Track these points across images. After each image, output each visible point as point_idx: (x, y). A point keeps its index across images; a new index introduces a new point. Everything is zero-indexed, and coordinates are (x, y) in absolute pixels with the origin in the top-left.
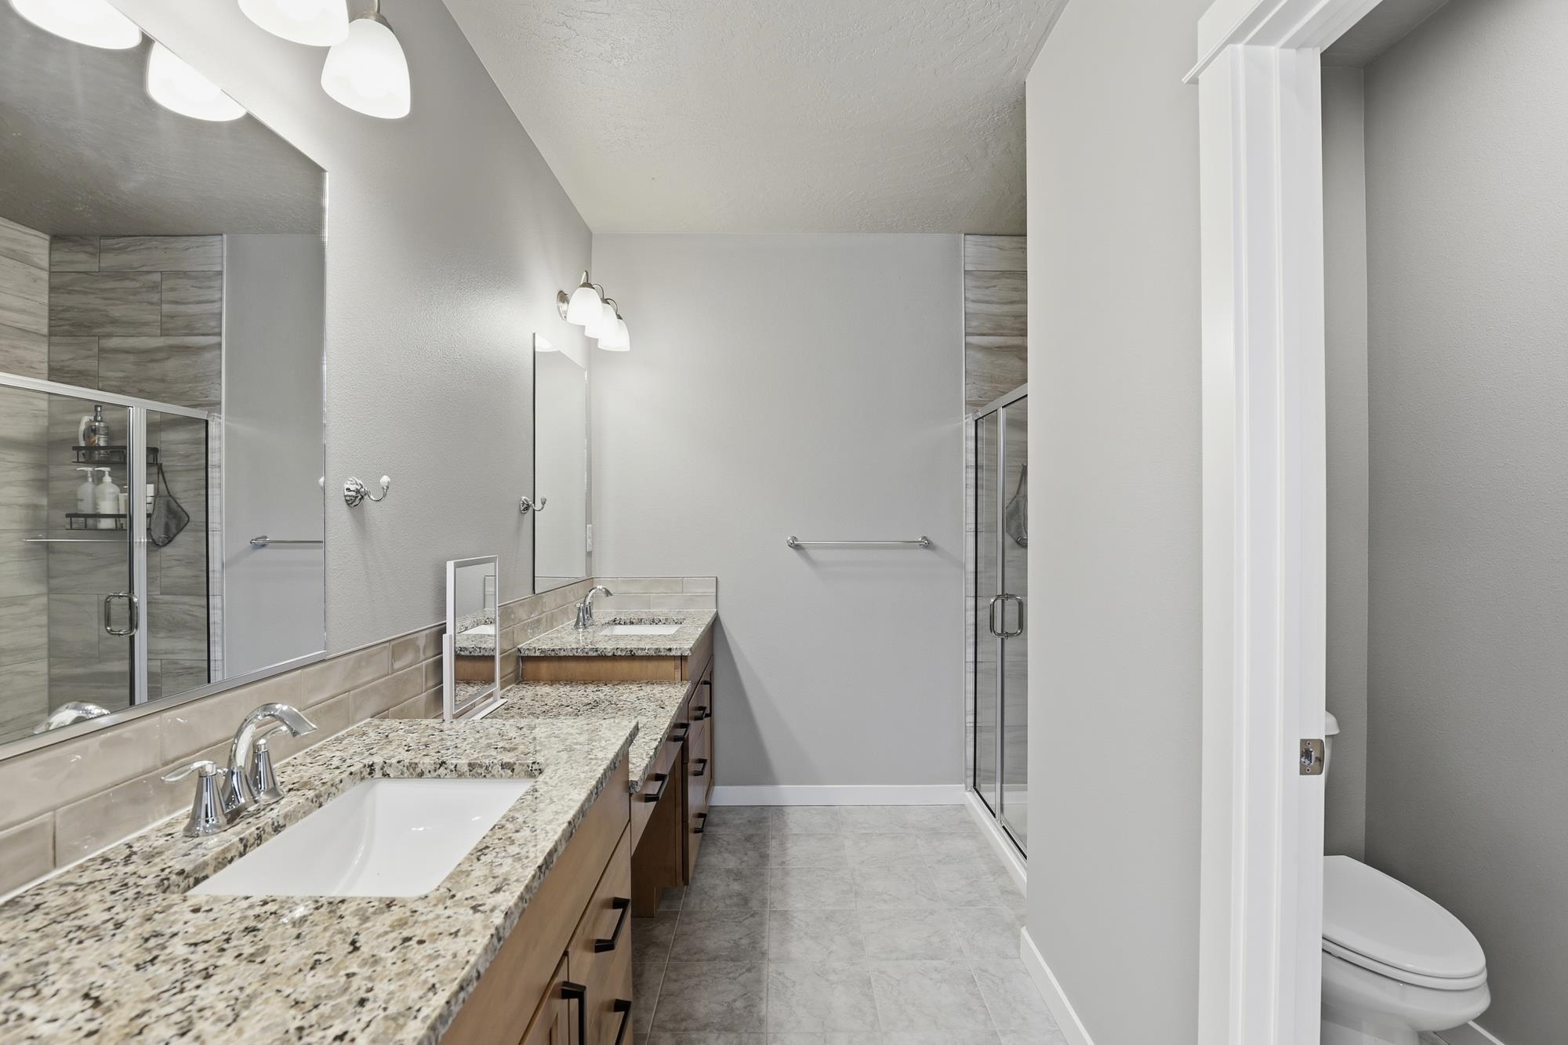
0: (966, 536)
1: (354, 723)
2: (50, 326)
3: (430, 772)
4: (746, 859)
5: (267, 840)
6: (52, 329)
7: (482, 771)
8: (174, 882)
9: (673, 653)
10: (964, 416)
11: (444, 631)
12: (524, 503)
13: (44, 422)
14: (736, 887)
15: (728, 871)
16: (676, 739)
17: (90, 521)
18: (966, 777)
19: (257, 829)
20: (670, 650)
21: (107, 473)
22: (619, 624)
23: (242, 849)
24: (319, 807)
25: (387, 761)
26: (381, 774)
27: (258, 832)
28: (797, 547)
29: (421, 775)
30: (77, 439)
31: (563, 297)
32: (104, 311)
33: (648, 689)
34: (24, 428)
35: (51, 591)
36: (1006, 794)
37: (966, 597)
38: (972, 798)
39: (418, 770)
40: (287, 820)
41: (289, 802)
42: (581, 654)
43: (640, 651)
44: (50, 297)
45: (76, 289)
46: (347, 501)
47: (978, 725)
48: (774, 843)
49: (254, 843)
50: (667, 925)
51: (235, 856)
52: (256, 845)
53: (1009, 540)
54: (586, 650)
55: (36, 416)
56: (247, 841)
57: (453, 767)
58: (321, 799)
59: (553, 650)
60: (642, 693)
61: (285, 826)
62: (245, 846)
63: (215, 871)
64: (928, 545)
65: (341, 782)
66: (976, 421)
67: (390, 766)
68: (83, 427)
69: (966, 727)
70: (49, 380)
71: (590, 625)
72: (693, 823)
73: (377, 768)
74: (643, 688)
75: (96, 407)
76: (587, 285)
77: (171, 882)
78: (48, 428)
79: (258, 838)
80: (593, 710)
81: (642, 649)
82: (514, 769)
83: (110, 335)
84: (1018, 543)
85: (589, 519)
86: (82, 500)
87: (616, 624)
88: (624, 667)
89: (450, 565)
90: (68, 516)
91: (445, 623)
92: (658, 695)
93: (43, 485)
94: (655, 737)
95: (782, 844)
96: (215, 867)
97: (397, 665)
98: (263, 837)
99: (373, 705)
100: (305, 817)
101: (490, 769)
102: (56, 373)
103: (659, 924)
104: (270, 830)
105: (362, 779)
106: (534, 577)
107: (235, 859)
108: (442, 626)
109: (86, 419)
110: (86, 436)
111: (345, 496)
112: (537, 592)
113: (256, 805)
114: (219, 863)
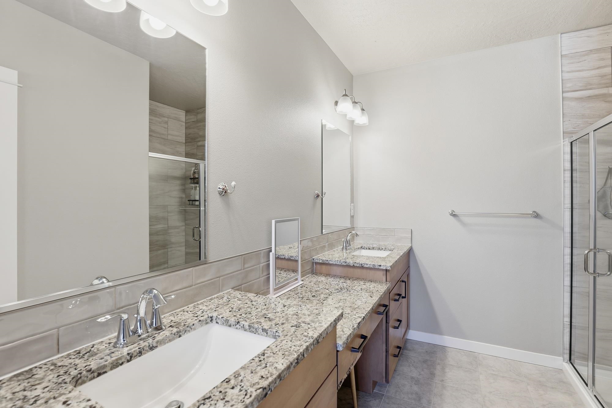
0: (564, 211)
1: (222, 291)
2: (186, 140)
3: (233, 325)
4: (422, 373)
5: (145, 353)
6: (186, 141)
7: (254, 330)
8: (84, 375)
9: (382, 268)
10: (562, 140)
11: (271, 251)
12: (316, 194)
13: (184, 171)
14: (415, 388)
15: (412, 378)
16: (379, 313)
17: (194, 202)
18: (564, 353)
19: (139, 348)
20: (380, 266)
21: (198, 186)
22: (364, 249)
23: (129, 358)
24: (179, 337)
25: (218, 316)
26: (216, 322)
27: (140, 350)
28: (454, 215)
29: (230, 326)
30: (191, 176)
31: (336, 103)
32: (198, 133)
33: (368, 284)
34: (179, 173)
35: (186, 224)
36: (597, 371)
37: (564, 247)
38: (568, 367)
39: (229, 324)
40: (159, 343)
41: (166, 333)
42: (339, 263)
43: (365, 265)
44: (185, 131)
45: (191, 127)
46: (219, 193)
47: (573, 324)
48: (438, 367)
49: (137, 355)
50: (377, 400)
51: (124, 362)
52: (138, 356)
53: (599, 215)
54: (341, 262)
55: (182, 169)
56: (132, 354)
57: (243, 325)
58: (181, 334)
59: (327, 261)
60: (364, 286)
61: (157, 346)
62: (131, 357)
63: (111, 369)
64: (537, 216)
65: (193, 325)
66: (571, 143)
67: (219, 319)
68: (192, 172)
69: (563, 324)
70: (185, 158)
71: (349, 249)
72: (392, 350)
73: (214, 318)
74: (366, 284)
75: (196, 165)
76: (346, 95)
77: (82, 375)
78: (185, 173)
79: (140, 353)
80: (338, 293)
81: (367, 264)
82: (267, 333)
83: (199, 141)
84: (605, 216)
85: (352, 201)
86: (191, 195)
87: (362, 249)
88: (358, 272)
89: (273, 222)
90: (188, 200)
91: (271, 248)
92: (372, 289)
93: (184, 190)
94: (360, 315)
95: (443, 369)
96: (111, 367)
97: (246, 266)
98: (143, 352)
99: (234, 283)
100: (170, 342)
101: (257, 330)
102: (187, 155)
103: (373, 399)
104: (147, 349)
105: (207, 323)
106: (322, 225)
107: (124, 363)
108: (270, 249)
109: (193, 169)
110: (193, 175)
111: (218, 191)
112: (323, 234)
113: (148, 334)
114: (114, 365)
